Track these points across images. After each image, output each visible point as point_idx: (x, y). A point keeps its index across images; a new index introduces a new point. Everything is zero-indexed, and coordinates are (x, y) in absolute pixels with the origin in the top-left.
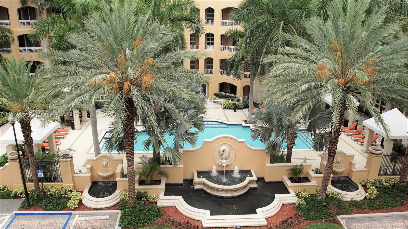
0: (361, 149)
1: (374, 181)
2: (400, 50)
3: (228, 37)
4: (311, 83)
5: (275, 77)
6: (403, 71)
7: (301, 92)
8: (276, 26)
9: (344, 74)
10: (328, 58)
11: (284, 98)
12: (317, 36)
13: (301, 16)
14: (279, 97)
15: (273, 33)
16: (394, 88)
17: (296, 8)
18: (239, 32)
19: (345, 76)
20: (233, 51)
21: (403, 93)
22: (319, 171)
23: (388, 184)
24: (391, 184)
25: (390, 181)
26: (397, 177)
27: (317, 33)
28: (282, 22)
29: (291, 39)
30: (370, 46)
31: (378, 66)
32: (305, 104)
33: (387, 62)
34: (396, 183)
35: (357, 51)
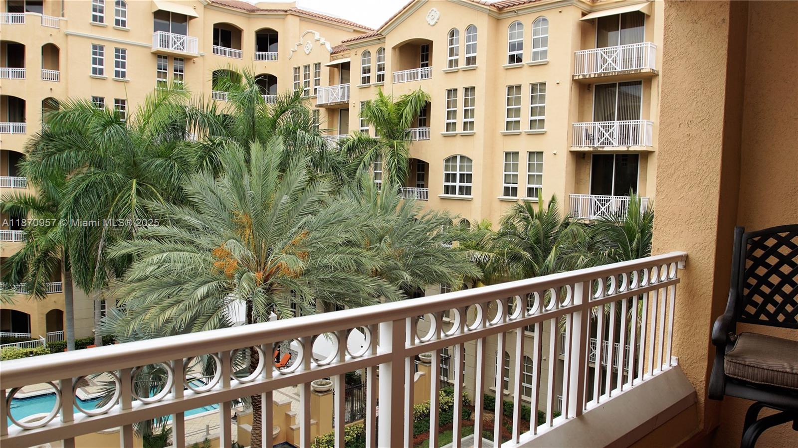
0: (295, 392)
1: (328, 437)
2: (334, 221)
3: (6, 211)
4: (211, 283)
5: (139, 280)
6: (346, 251)
7: (197, 301)
8: (123, 187)
9: (260, 265)
10: (236, 239)
11: (167, 314)
12: (209, 204)
13: (171, 170)
14: (158, 315)
15: (119, 201)
16: (337, 278)
17: (159, 156)
18: (34, 200)
19: (262, 266)
20: (13, 240)
21: (351, 284)
22: (238, 445)
23: (350, 437)
24: (353, 436)
25: (352, 432)
26: (360, 423)
27: (209, 198)
28: (134, 181)
29: (162, 210)
30: (294, 217)
31: (311, 246)
32: (206, 322)
33: (323, 239)
34: (360, 432)
35: (276, 225)
